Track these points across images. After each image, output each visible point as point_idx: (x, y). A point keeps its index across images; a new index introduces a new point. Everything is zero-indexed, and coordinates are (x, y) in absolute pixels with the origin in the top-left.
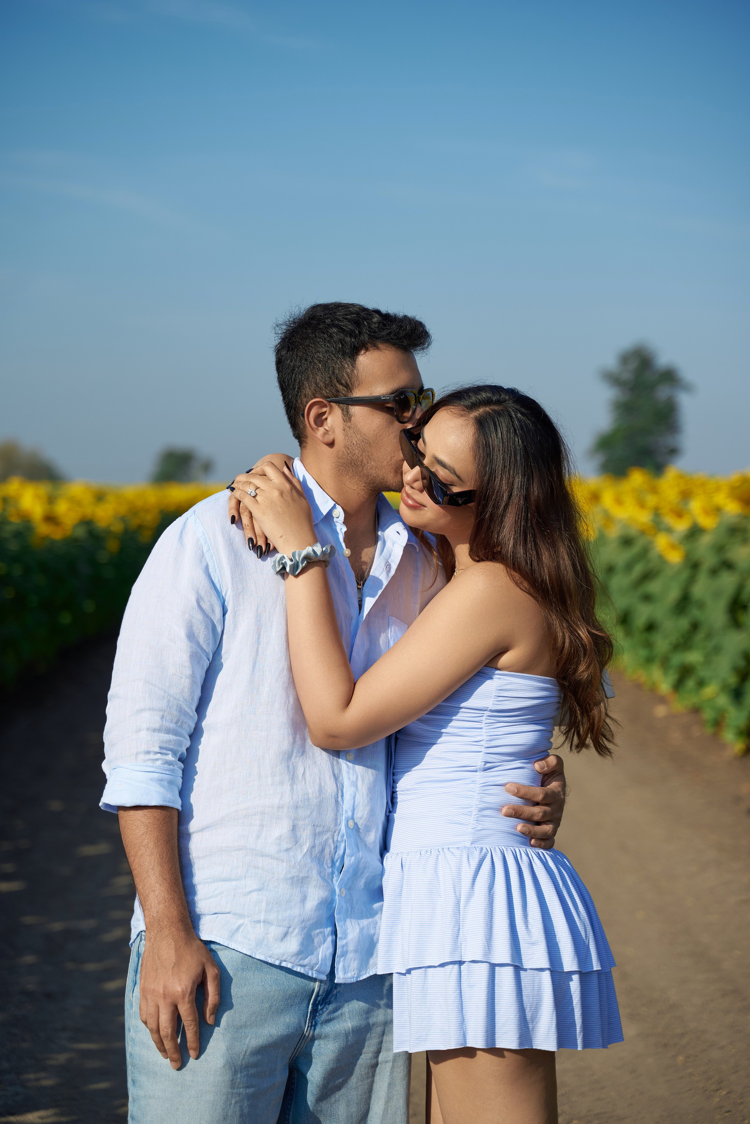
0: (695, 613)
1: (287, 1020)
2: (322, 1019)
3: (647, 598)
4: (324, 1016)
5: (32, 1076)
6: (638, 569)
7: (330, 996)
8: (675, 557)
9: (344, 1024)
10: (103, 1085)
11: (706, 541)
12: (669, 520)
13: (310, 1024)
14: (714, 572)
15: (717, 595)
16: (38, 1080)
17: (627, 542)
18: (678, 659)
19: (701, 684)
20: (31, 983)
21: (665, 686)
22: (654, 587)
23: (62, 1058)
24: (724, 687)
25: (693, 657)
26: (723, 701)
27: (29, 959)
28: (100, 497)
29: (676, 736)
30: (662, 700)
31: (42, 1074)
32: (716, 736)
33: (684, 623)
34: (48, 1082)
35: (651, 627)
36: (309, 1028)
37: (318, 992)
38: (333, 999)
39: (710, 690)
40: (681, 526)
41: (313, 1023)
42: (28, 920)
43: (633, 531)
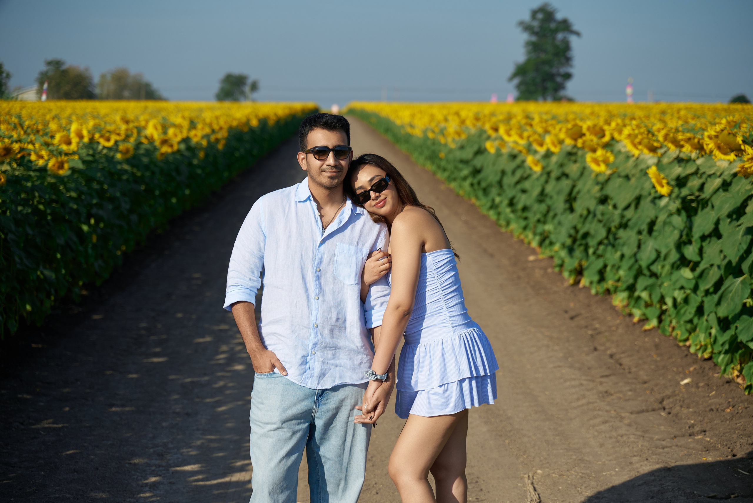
0: (548, 201)
1: (306, 403)
2: (321, 403)
3: (524, 191)
4: (322, 402)
5: (185, 450)
6: (519, 174)
7: (324, 394)
8: (537, 169)
9: (332, 406)
10: (221, 454)
11: (554, 159)
12: (536, 147)
13: (316, 405)
14: (558, 179)
15: (559, 193)
16: (188, 452)
17: (514, 157)
18: (540, 228)
19: (551, 244)
20: (178, 408)
21: (534, 244)
22: (526, 185)
23: (199, 443)
24: (563, 245)
25: (549, 227)
26: (563, 253)
27: (176, 397)
28: (193, 125)
29: (538, 273)
30: (533, 252)
31: (190, 450)
32: (561, 272)
33: (543, 207)
34: (194, 453)
35: (525, 209)
36: (316, 407)
37: (318, 392)
38: (325, 395)
39: (557, 247)
40: (542, 150)
41: (318, 405)
42: (172, 377)
43: (515, 152)
